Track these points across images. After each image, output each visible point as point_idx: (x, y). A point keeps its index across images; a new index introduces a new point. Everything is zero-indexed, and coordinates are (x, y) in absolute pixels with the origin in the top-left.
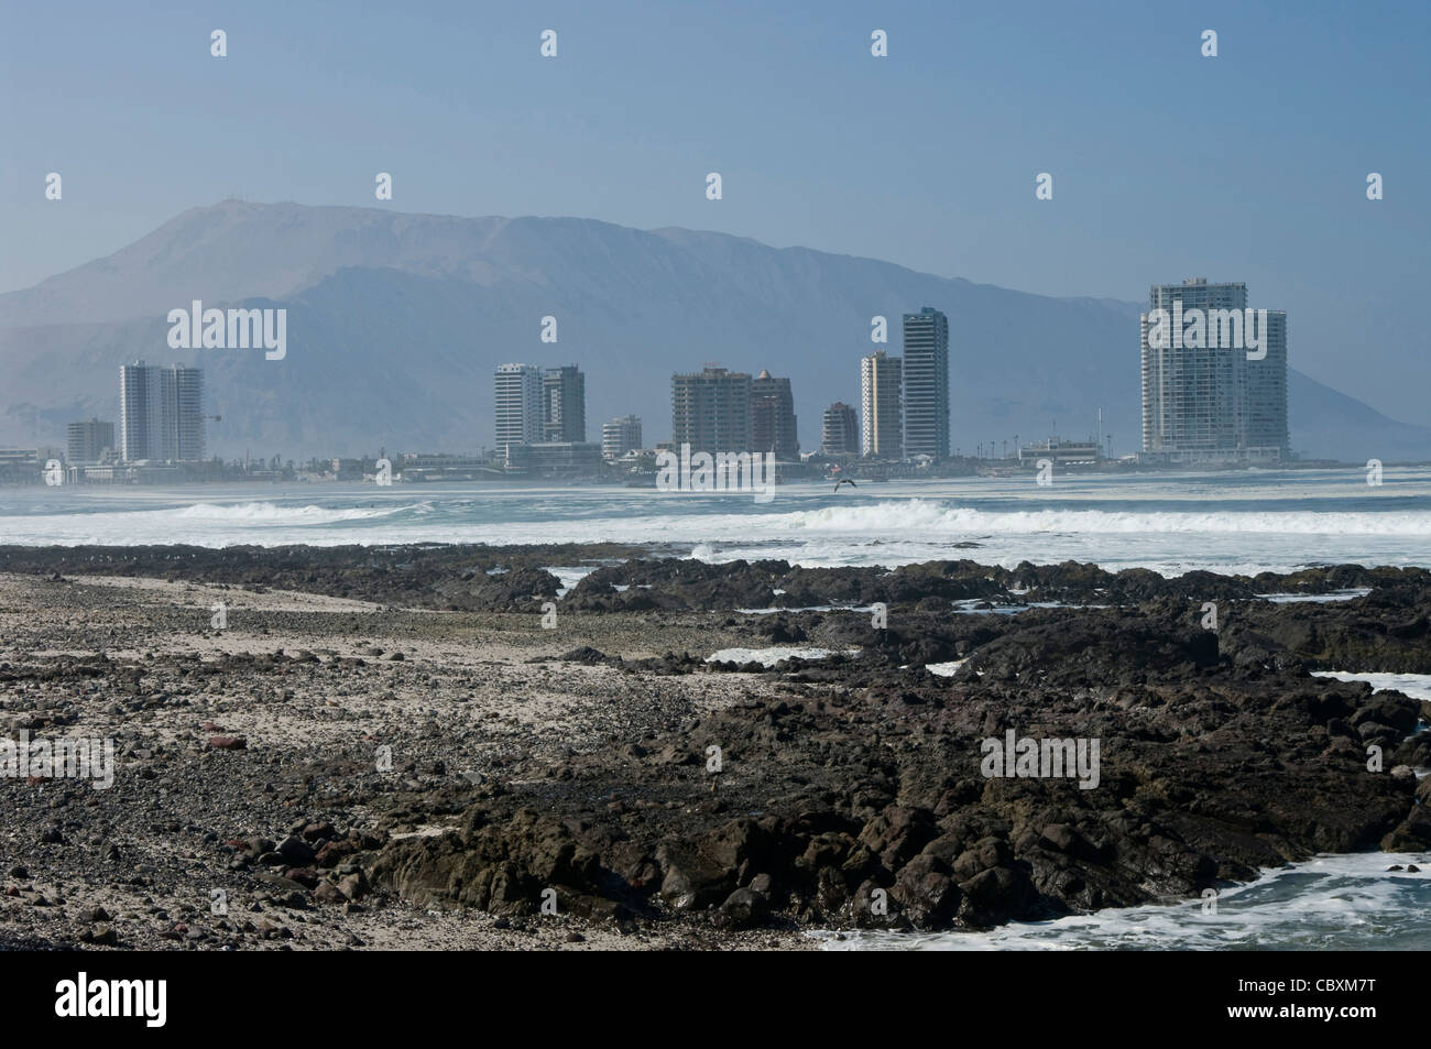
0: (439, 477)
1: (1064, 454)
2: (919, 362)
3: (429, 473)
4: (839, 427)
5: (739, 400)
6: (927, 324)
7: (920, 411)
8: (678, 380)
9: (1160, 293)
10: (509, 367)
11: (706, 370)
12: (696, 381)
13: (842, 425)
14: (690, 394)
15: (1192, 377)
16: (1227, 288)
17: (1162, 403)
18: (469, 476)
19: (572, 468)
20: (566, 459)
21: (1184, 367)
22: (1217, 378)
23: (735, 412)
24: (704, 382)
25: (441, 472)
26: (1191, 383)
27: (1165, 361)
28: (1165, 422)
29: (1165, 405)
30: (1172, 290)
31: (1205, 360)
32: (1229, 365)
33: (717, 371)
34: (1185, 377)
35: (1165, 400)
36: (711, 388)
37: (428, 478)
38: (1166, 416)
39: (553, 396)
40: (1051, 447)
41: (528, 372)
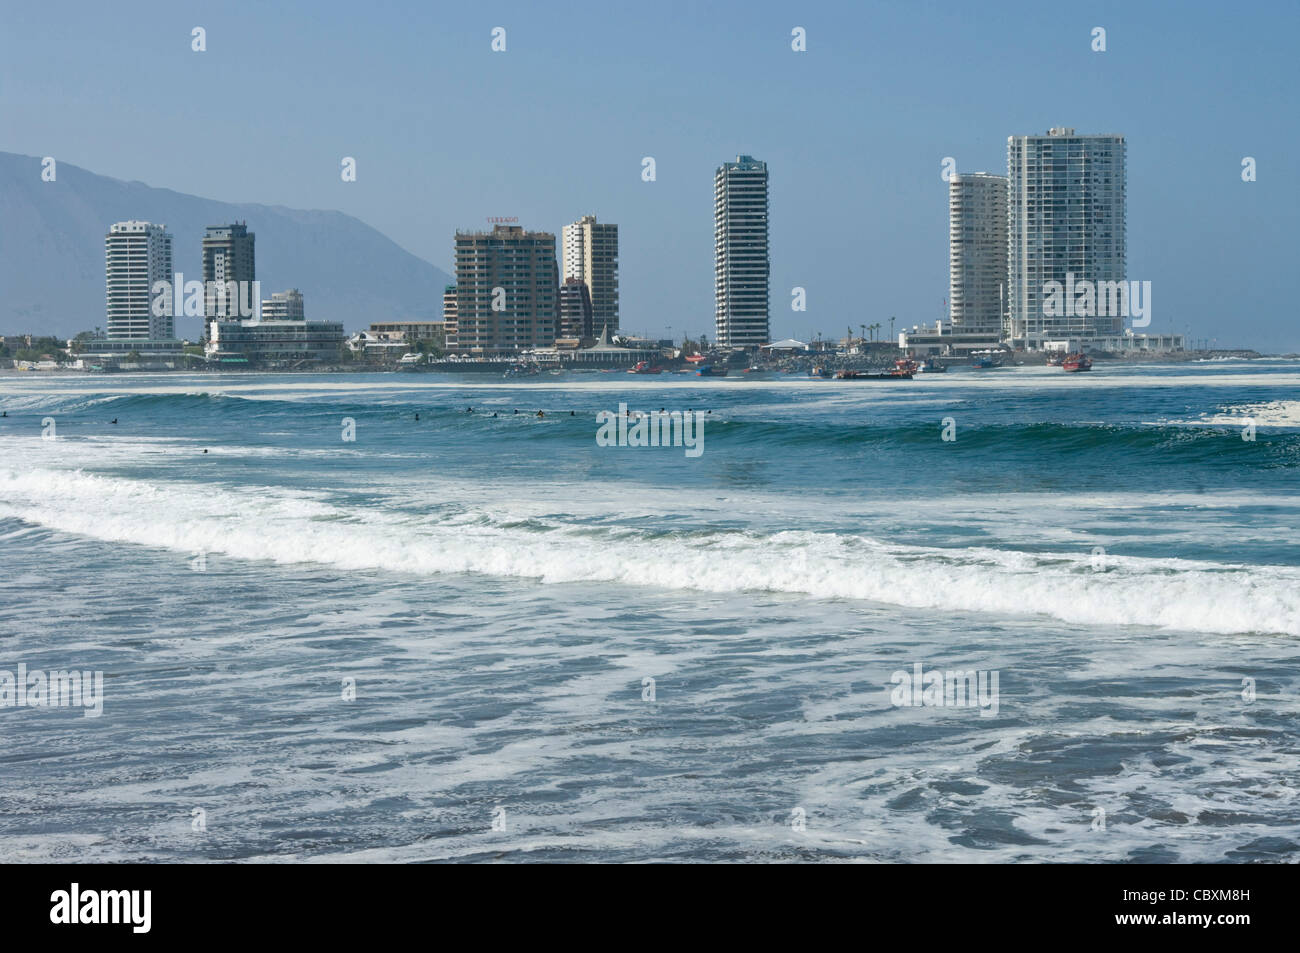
0: (134, 365)
1: (961, 341)
2: (747, 224)
3: (124, 359)
4: (578, 307)
5: (545, 267)
6: (755, 175)
7: (748, 286)
8: (463, 241)
9: (1025, 146)
10: (130, 226)
11: (498, 228)
12: (488, 242)
13: (581, 305)
14: (480, 259)
15: (1064, 249)
16: (1108, 140)
17: (1025, 279)
18: (170, 365)
19: (307, 355)
20: (300, 343)
21: (1055, 236)
22: (1094, 251)
23: (539, 283)
24: (501, 242)
25: (140, 359)
26: (1061, 256)
27: (1030, 229)
28: (1030, 303)
29: (1030, 283)
30: (1040, 141)
31: (1079, 228)
32: (1107, 235)
33: (511, 229)
34: (1055, 249)
35: (1030, 276)
36: (507, 251)
37: (122, 366)
38: (1030, 296)
39: (217, 262)
40: (943, 332)
41: (152, 231)
